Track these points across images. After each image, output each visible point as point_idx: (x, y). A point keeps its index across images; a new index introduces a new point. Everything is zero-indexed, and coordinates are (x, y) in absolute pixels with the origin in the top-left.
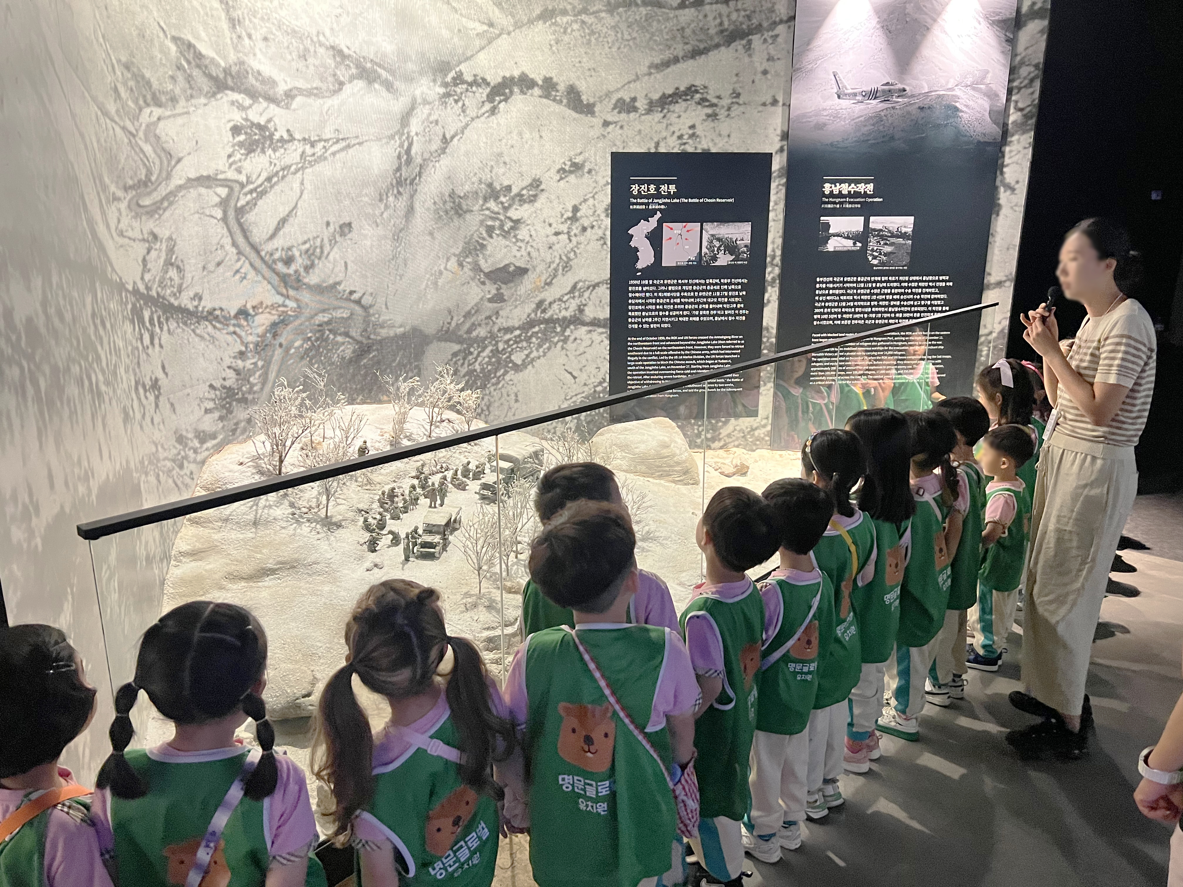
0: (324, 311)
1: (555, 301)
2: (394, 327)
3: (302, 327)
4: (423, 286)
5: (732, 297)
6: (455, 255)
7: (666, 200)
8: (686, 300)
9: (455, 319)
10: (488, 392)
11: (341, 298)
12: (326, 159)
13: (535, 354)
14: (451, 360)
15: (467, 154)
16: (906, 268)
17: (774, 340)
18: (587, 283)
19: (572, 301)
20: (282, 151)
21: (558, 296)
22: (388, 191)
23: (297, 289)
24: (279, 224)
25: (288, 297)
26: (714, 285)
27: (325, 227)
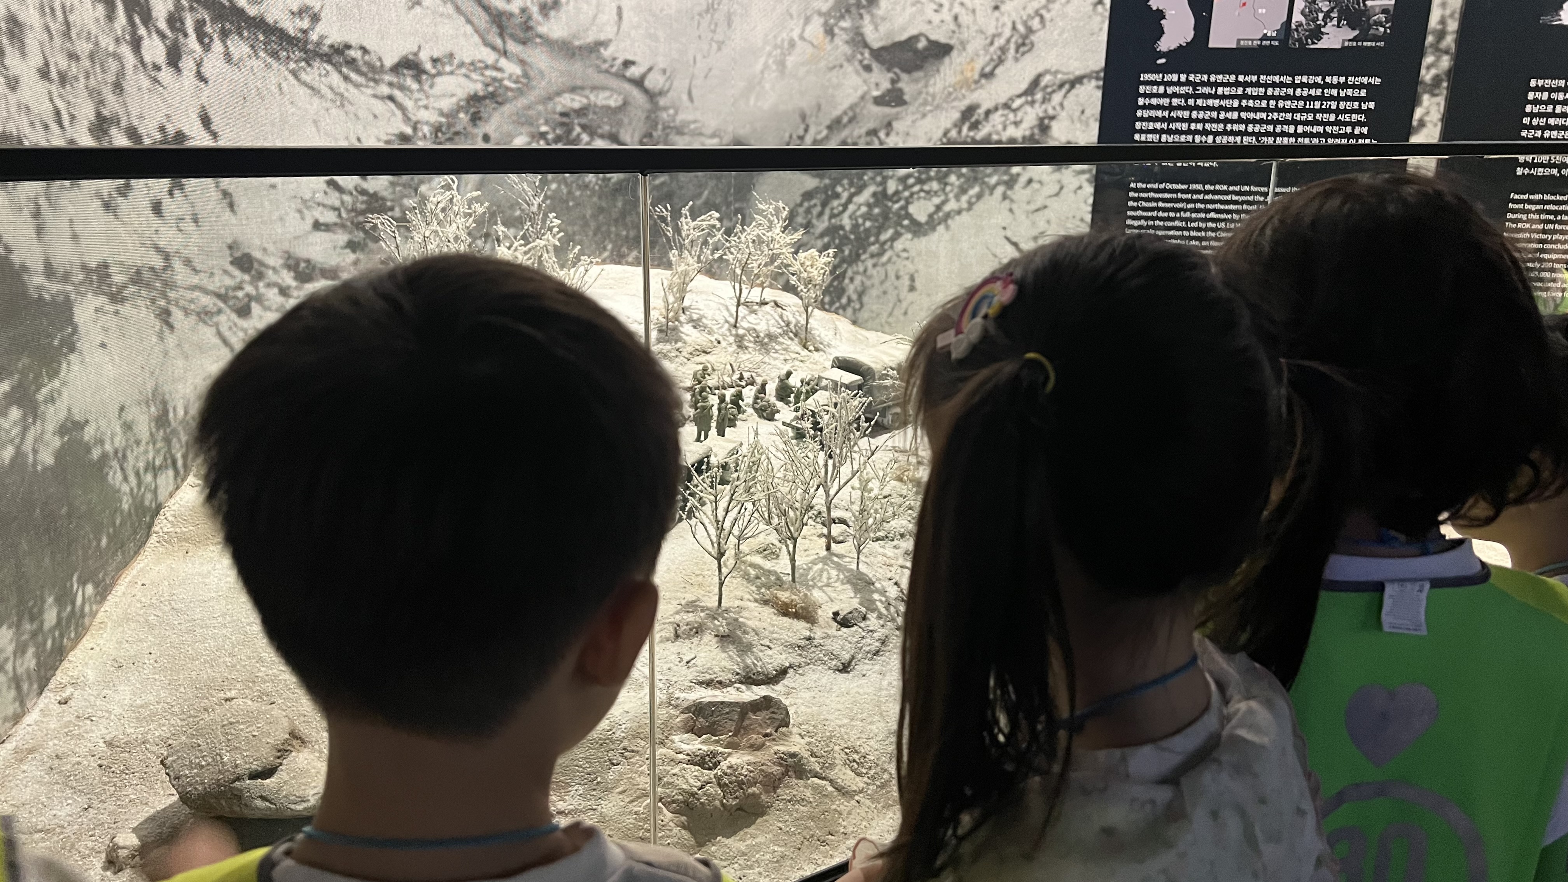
0: (573, 89)
1: (996, 109)
2: (701, 134)
3: (530, 112)
4: (759, 67)
5: (1345, 111)
6: (820, 14)
8: (1251, 115)
9: (812, 130)
10: (861, 269)
11: (607, 71)
13: (952, 205)
14: (801, 205)
18: (1059, 76)
23: (524, 43)
25: (505, 53)
26: (1309, 86)
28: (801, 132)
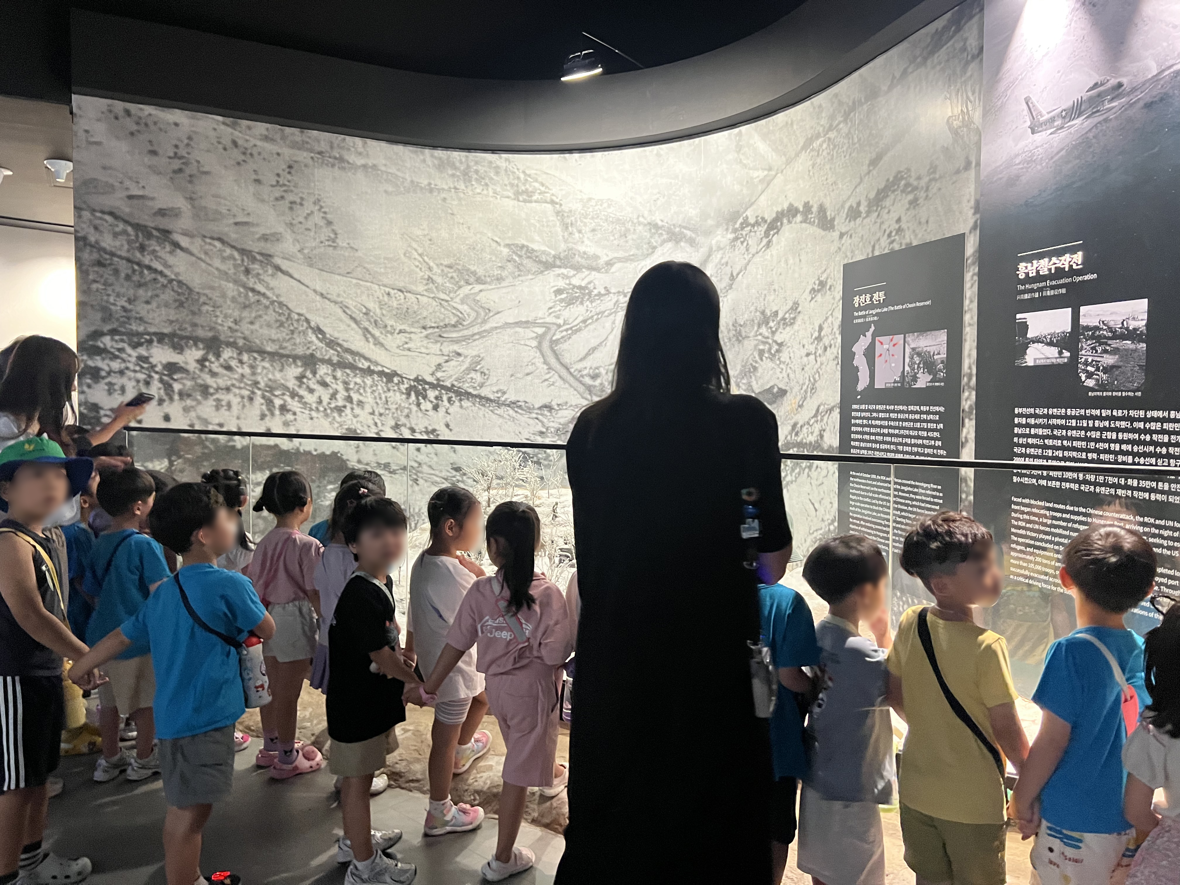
1: (805, 424)
5: (931, 430)
7: (879, 310)
8: (893, 431)
15: (748, 287)
16: (1139, 394)
17: (971, 498)
18: (826, 406)
19: (815, 424)
20: (599, 301)
21: (806, 420)
24: (589, 350)
26: (914, 413)
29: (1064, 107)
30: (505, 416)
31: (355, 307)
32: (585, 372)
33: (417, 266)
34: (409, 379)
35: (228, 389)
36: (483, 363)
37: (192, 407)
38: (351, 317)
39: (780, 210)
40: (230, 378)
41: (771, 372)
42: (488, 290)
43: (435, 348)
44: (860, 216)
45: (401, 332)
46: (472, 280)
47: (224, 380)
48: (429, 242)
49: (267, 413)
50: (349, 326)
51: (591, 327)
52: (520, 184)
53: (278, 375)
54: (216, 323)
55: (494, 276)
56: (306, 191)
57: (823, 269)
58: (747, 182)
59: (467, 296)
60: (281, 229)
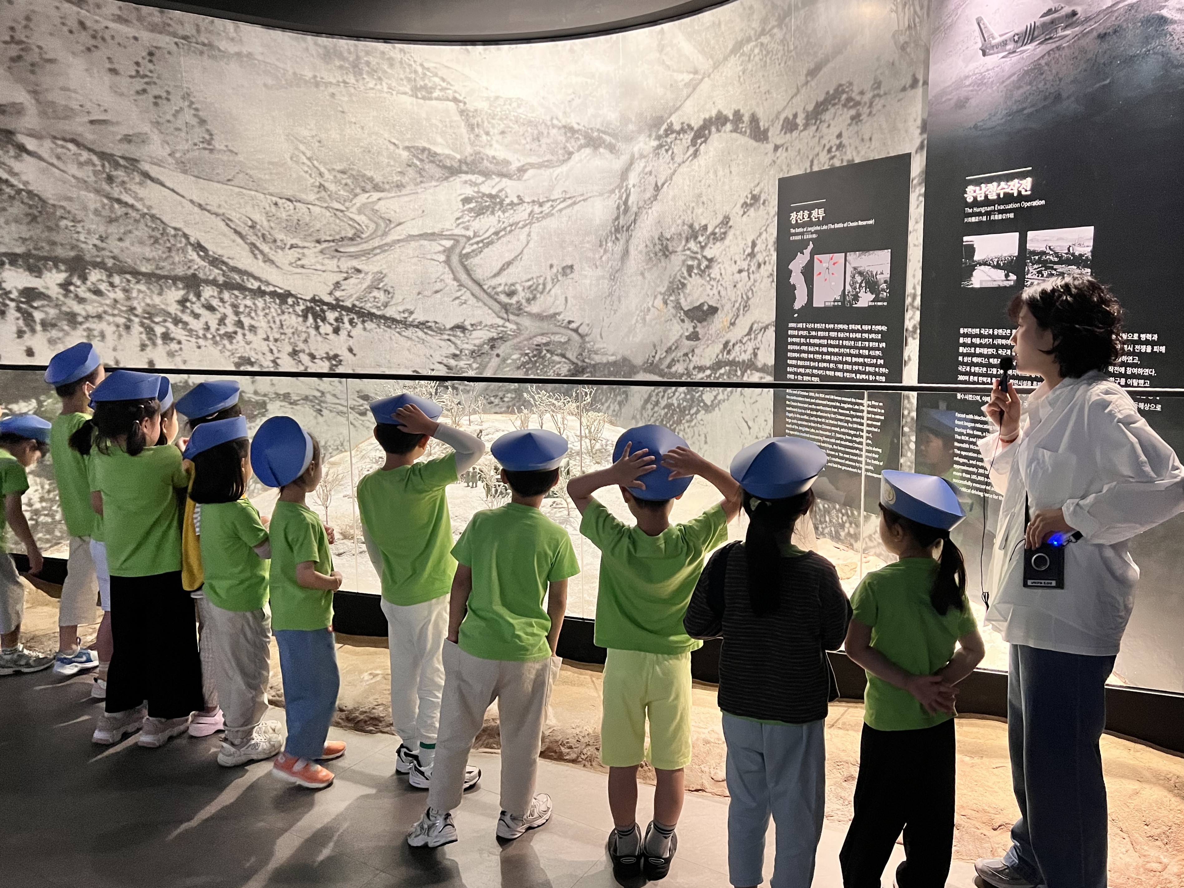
0: (543, 334)
1: (737, 343)
2: (607, 354)
3: (521, 345)
4: (634, 321)
5: (873, 349)
7: (818, 228)
8: (832, 350)
9: (659, 353)
11: (560, 326)
12: (553, 215)
15: (674, 198)
18: (760, 324)
19: (749, 342)
20: (512, 211)
21: (739, 338)
22: (608, 236)
23: (518, 315)
24: (504, 265)
25: (508, 320)
26: (856, 332)
27: (548, 268)
28: (654, 354)
29: (1016, 31)
30: (414, 338)
31: (239, 219)
32: (499, 289)
33: (307, 172)
34: (305, 300)
35: (99, 317)
36: (386, 279)
37: (59, 339)
38: (236, 232)
39: (707, 117)
40: (102, 305)
41: (701, 289)
42: (387, 198)
43: (331, 264)
44: (796, 129)
45: (292, 247)
46: (369, 187)
47: (94, 307)
48: (317, 144)
49: (147, 342)
50: (234, 241)
51: (504, 240)
52: (418, 79)
53: (157, 300)
54: (78, 240)
55: (393, 182)
56: (172, 83)
57: (756, 182)
58: (671, 85)
59: (364, 205)
60: (146, 128)
